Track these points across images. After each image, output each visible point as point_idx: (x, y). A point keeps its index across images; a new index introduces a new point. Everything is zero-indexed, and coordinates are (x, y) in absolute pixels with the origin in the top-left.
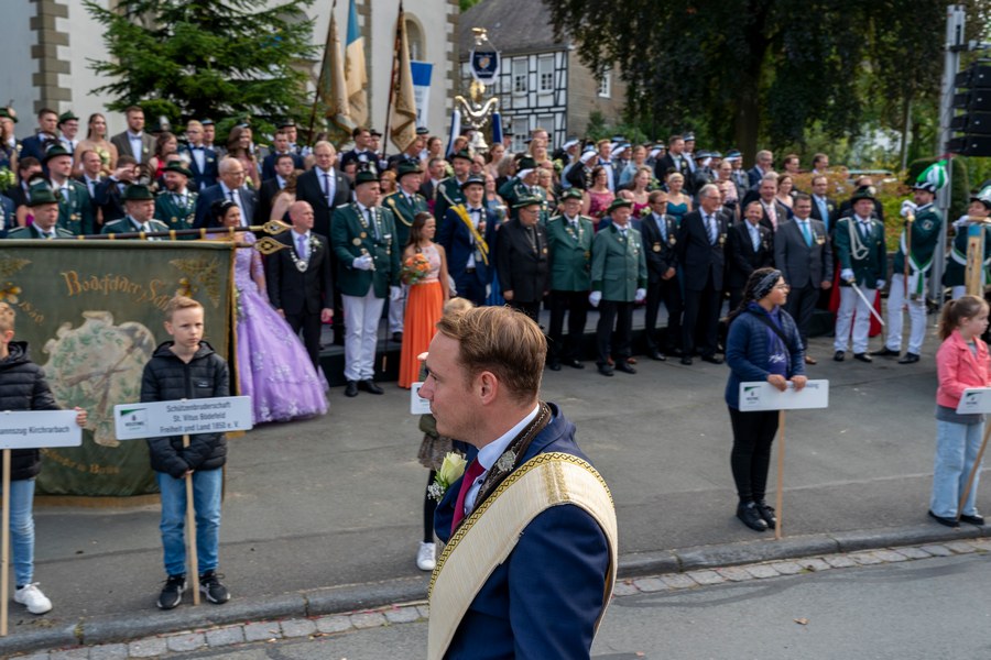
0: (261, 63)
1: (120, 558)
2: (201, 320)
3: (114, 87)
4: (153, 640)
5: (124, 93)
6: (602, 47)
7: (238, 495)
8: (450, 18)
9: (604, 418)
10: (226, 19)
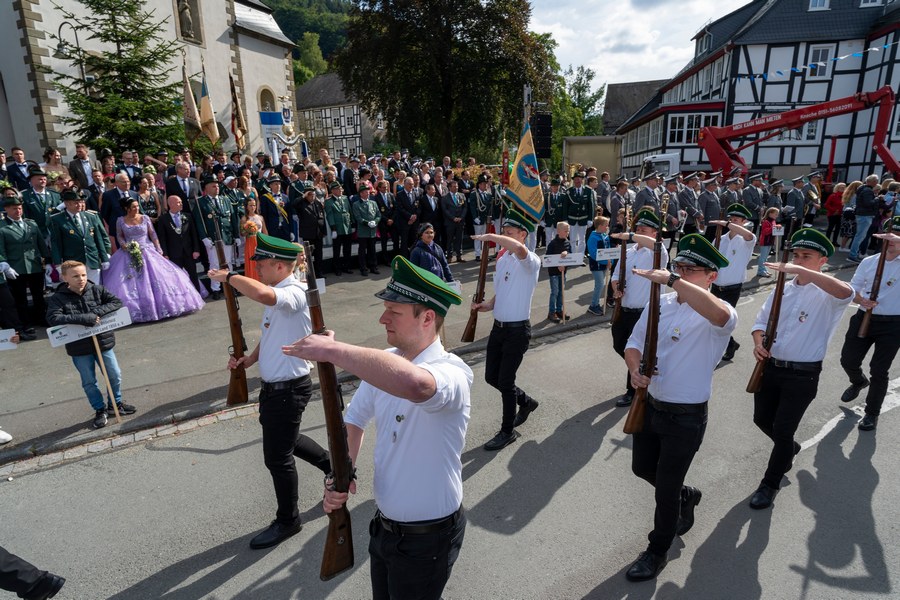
0: (166, 114)
1: (66, 404)
2: (85, 273)
3: (77, 132)
4: (81, 447)
5: (84, 135)
6: (373, 103)
7: (145, 360)
8: (289, 88)
9: (356, 299)
10: (142, 91)
